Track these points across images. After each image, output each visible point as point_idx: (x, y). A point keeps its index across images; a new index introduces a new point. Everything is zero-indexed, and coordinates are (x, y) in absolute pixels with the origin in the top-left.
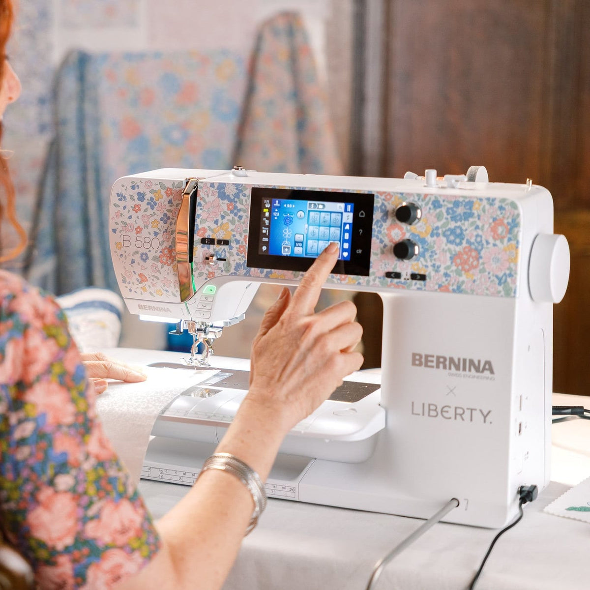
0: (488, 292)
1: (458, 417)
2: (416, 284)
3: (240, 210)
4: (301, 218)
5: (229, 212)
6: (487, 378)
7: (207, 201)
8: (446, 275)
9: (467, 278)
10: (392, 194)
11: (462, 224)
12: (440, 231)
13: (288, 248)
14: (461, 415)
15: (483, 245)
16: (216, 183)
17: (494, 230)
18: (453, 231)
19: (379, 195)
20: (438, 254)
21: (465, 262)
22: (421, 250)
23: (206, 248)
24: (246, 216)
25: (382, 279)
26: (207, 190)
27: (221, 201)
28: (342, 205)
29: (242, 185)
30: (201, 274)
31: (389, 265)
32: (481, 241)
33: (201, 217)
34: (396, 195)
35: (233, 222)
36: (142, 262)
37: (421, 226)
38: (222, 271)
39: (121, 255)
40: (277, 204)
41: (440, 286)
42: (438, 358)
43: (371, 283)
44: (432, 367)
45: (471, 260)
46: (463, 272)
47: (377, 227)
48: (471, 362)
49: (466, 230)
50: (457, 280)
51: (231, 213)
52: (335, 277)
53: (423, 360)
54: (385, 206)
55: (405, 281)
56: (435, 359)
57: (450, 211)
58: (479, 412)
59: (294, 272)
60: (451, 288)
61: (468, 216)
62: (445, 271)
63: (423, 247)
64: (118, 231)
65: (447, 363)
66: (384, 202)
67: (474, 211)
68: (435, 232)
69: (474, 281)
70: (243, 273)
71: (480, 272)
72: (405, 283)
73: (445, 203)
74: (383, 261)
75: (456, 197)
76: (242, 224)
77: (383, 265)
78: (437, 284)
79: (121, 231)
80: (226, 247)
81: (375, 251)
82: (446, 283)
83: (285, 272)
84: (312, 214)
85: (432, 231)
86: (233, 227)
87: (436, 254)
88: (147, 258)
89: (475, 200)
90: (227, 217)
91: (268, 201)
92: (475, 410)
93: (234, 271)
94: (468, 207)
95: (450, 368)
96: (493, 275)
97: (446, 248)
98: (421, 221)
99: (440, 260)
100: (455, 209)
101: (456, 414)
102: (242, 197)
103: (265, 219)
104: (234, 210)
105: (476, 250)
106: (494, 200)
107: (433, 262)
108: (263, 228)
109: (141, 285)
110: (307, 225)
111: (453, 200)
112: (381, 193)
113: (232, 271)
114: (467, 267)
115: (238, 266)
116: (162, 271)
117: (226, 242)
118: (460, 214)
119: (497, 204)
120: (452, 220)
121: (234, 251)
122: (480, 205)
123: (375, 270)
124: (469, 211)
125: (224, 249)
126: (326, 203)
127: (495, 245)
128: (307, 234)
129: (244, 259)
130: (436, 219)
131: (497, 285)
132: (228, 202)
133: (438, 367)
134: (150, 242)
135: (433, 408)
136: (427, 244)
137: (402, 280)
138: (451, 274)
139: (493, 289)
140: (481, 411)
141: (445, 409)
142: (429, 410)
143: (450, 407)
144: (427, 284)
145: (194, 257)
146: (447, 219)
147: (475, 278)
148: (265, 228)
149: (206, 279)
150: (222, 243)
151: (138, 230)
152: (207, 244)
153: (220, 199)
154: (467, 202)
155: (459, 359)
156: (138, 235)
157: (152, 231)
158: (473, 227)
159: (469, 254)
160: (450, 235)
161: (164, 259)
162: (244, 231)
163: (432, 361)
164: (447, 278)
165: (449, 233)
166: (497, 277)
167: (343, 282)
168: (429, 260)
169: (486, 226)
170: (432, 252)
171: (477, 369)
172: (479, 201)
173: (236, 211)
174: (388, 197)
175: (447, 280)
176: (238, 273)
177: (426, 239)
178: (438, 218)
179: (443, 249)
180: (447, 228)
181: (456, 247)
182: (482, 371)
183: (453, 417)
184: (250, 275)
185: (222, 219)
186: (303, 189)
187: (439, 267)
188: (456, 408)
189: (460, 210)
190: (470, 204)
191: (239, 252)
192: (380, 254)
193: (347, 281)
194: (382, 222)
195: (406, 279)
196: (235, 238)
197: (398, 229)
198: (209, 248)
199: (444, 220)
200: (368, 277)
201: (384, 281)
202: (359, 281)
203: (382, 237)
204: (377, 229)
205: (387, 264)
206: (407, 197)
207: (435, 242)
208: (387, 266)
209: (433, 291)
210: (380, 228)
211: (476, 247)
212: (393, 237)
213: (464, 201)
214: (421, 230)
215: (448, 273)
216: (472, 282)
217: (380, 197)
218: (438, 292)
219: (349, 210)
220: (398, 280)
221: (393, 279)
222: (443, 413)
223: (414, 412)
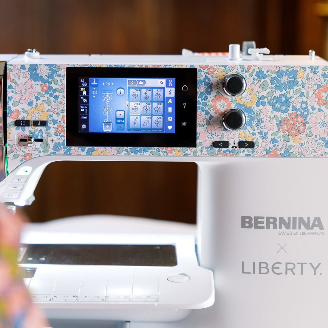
0: (316, 154)
1: (289, 271)
2: (244, 151)
3: (55, 91)
4: (120, 95)
5: (44, 93)
6: (317, 233)
7: (18, 83)
8: (273, 141)
9: (294, 142)
10: (215, 67)
11: (287, 92)
12: (265, 100)
13: (109, 125)
14: (291, 270)
15: (308, 110)
16: (27, 64)
17: (318, 96)
18: (278, 100)
19: (201, 69)
20: (265, 121)
21: (292, 128)
22: (248, 119)
23: (20, 130)
24: (62, 96)
25: (209, 149)
26: (17, 72)
27: (34, 83)
28: (164, 80)
29: (56, 65)
30: (16, 157)
32: (307, 107)
33: (14, 99)
34: (219, 67)
35: (48, 103)
37: (246, 97)
38: (40, 152)
40: (94, 83)
41: (268, 152)
42: (268, 219)
43: (199, 153)
44: (263, 228)
45: (298, 125)
46: (290, 137)
47: (202, 100)
48: (301, 219)
49: (291, 97)
50: (285, 145)
51: (45, 94)
52: (161, 150)
53: (253, 222)
54: (209, 80)
55: (233, 149)
56: (264, 220)
57: (275, 80)
59: (118, 148)
60: (279, 153)
61: (292, 84)
62: (273, 137)
63: (249, 116)
65: (278, 223)
66: (207, 75)
67: (299, 79)
68: (261, 101)
69: (302, 145)
70: (63, 153)
71: (307, 136)
72: (232, 152)
73: (269, 73)
74: (210, 132)
75: (279, 67)
76: (58, 104)
77: (210, 136)
78: (265, 150)
80: (43, 128)
81: (201, 123)
82: (274, 148)
83: (108, 148)
84: (132, 90)
85: (258, 100)
86: (49, 107)
87: (263, 122)
89: (298, 69)
90: (42, 99)
91: (84, 80)
92: (306, 263)
93: (53, 151)
94: (292, 76)
95: (280, 228)
96: (320, 138)
97: (272, 116)
98: (246, 92)
99: (267, 128)
100: (279, 79)
101: (287, 269)
102: (56, 77)
103: (82, 98)
104: (49, 91)
105: (302, 116)
106: (317, 68)
107: (260, 129)
108: (81, 107)
110: (127, 102)
111: (277, 70)
112: (204, 67)
113: (51, 150)
114: (294, 132)
115: (57, 146)
117: (44, 123)
118: (284, 83)
119: (320, 72)
120: (277, 89)
121: (52, 131)
122: (303, 74)
123: (202, 141)
124: (293, 80)
125: (41, 129)
126: (147, 80)
127: (320, 110)
128: (128, 110)
129: (63, 138)
130: (261, 89)
131: (324, 147)
132: (41, 83)
135: (265, 265)
136: (253, 113)
137: (230, 148)
138: (279, 140)
139: (320, 151)
140: (311, 264)
141: (276, 266)
142: (260, 267)
143: (281, 263)
144: (255, 151)
145: (8, 140)
146: (271, 88)
147: (302, 142)
148: (83, 107)
149: (22, 160)
150: (39, 124)
152: (23, 126)
153: (32, 80)
154: (291, 71)
155: (289, 218)
158: (298, 95)
159: (295, 120)
160: (276, 103)
162: (61, 110)
163: (263, 223)
164: (274, 144)
165: (275, 101)
166: (323, 139)
167: (169, 154)
169: (311, 93)
170: (258, 120)
171: (307, 226)
172: (302, 69)
173: (51, 92)
174: (211, 70)
175: (274, 146)
176: (57, 153)
177: (252, 108)
178: (263, 88)
179: (270, 117)
180: (272, 97)
181: (281, 114)
182: (312, 228)
183: (284, 272)
184: (70, 154)
185: (36, 101)
186: (122, 67)
187: (266, 134)
188: (287, 264)
189: (284, 79)
190: (293, 73)
191: (57, 132)
192: (206, 125)
193: (174, 153)
194: (206, 95)
195: (234, 147)
196: (52, 118)
197: (223, 101)
198: (24, 130)
199: (269, 90)
200: (195, 148)
201: (212, 151)
202: (186, 152)
203: (207, 109)
204: (202, 101)
205: (214, 134)
206: (230, 69)
207: (261, 111)
208: (213, 136)
209: (261, 157)
210: (205, 101)
211: (302, 112)
212: (219, 108)
213: (288, 70)
214: (246, 100)
215: (276, 138)
216: (299, 146)
217: (203, 70)
218: (267, 157)
219: (170, 84)
220: (226, 149)
221: (220, 148)
222: (274, 269)
223: (245, 271)
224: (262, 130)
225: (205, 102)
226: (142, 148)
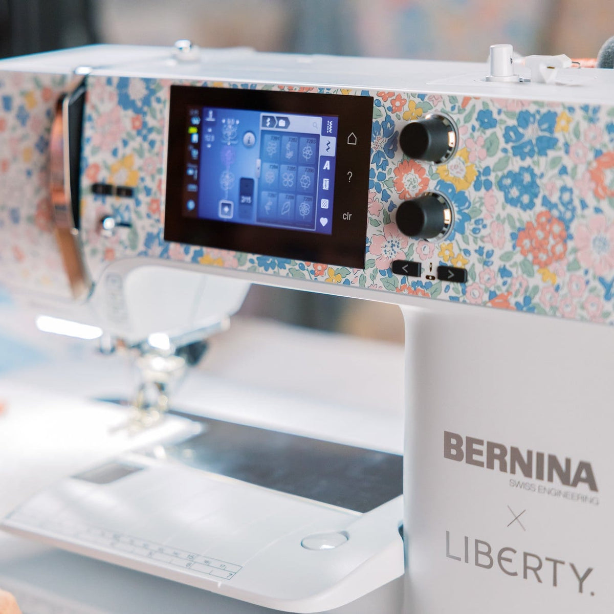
0: (584, 313)
1: (530, 573)
2: (448, 287)
3: (151, 130)
4: (249, 146)
5: (134, 133)
6: (584, 499)
7: (101, 111)
8: (504, 272)
9: (544, 280)
10: (404, 97)
11: (534, 162)
12: (492, 178)
13: (229, 205)
14: (535, 570)
15: (574, 210)
16: (115, 77)
17: (596, 177)
18: (516, 178)
19: (380, 99)
20: (488, 227)
21: (540, 246)
22: (457, 217)
23: (99, 202)
24: (162, 140)
25: (387, 275)
26: (101, 90)
27: (122, 113)
28: (318, 120)
29: (155, 80)
30: (95, 251)
31: (398, 247)
32: (571, 201)
33: (92, 142)
34: (412, 98)
35: (140, 152)
36: (12, 225)
37: (456, 167)
38: (126, 248)
40: (210, 118)
41: (493, 295)
42: (491, 446)
43: (369, 282)
44: (480, 464)
45: (552, 241)
46: (536, 268)
47: (378, 167)
48: (553, 460)
49: (542, 175)
50: (524, 285)
51: (137, 135)
52: (306, 267)
53: (464, 448)
54: (392, 124)
55: (428, 281)
56: (484, 448)
57: (512, 134)
58: (570, 568)
59: (238, 254)
60: (512, 301)
61: (546, 144)
62: (502, 263)
63: (460, 212)
65: (508, 458)
66: (389, 113)
67: (558, 135)
68: (483, 178)
69: (557, 289)
71: (569, 270)
72: (427, 286)
73: (503, 116)
74: (389, 239)
75: (522, 103)
76: (154, 157)
77: (389, 248)
78: (486, 290)
80: (130, 202)
81: (374, 217)
82: (504, 288)
83: (225, 253)
85: (478, 177)
86: (141, 162)
87: (485, 226)
89: (559, 110)
90: (131, 144)
91: (196, 112)
92: (563, 563)
93: (144, 248)
94: (545, 126)
95: (513, 471)
96: (594, 277)
97: (503, 214)
98: (456, 155)
99: (492, 241)
100: (521, 130)
101: (526, 568)
104: (143, 130)
106: (596, 110)
107: (480, 243)
108: (189, 165)
110: (259, 161)
111: (518, 111)
112: (385, 96)
113: (141, 247)
114: (543, 257)
115: (150, 238)
117: (130, 192)
118: (530, 142)
119: (603, 119)
120: (515, 155)
121: (143, 209)
122: (568, 122)
123: (375, 257)
124: (547, 134)
125: (127, 204)
126: (291, 117)
127: (598, 210)
128: (259, 179)
129: (159, 225)
130: (484, 150)
131: (602, 300)
132: (133, 114)
133: (491, 466)
135: (485, 549)
136: (467, 204)
137: (423, 279)
138: (513, 270)
139: (595, 308)
140: (573, 566)
141: (506, 554)
142: (477, 552)
143: (514, 551)
144: (468, 289)
146: (505, 150)
147: (559, 281)
148: (192, 166)
149: (103, 260)
150: (124, 194)
151: (6, 166)
152: (102, 194)
153: (121, 107)
154: (545, 115)
155: (530, 453)
157: (24, 168)
158: (556, 171)
159: (548, 228)
160: (511, 186)
161: (43, 220)
162: (159, 170)
163: (480, 453)
164: (505, 279)
165: (508, 182)
166: (602, 280)
167: (320, 278)
168: (471, 239)
169: (582, 169)
170: (477, 222)
171: (565, 479)
172: (567, 111)
174: (398, 104)
175: (505, 283)
176: (151, 253)
177: (467, 194)
178: (488, 150)
179: (498, 216)
180: (506, 172)
181: (521, 211)
182: (575, 484)
183: (520, 571)
185: (124, 147)
186: (253, 89)
187: (490, 254)
188: (526, 555)
189: (531, 133)
190: (549, 119)
191: (151, 213)
192: (382, 222)
193: (327, 276)
194: (386, 157)
195: (430, 278)
196: (144, 184)
197: (415, 173)
198: (104, 202)
199: (500, 154)
200: (362, 270)
201: (391, 280)
202: (348, 277)
203: (386, 187)
204: (378, 171)
205: (396, 244)
206: (431, 103)
207: (483, 201)
208: (395, 248)
209: (479, 305)
210: (383, 169)
211: (560, 212)
212: (406, 187)
213: (538, 112)
214: (456, 175)
215: (508, 267)
216: (552, 289)
217: (383, 103)
218: (489, 307)
219: (329, 130)
220: (415, 279)
221: (406, 277)
222: (503, 562)
223: (451, 553)
224: (482, 244)
225: (384, 172)
226: (277, 260)
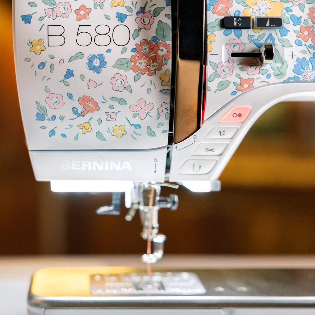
23: (232, 36)
30: (223, 86)
36: (90, 74)
38: (268, 76)
39: (42, 65)
64: (35, 19)
70: (313, 78)
79: (41, 19)
80: (275, 32)
88: (103, 63)
109: (81, 120)
115: (301, 64)
116: (135, 86)
121: (291, 37)
134: (110, 34)
145: (209, 54)
149: (234, 93)
151: (82, 13)
156: (83, 22)
157: (112, 13)
161: (141, 63)
176: (301, 78)
191: (301, 39)
196: (291, 13)
198: (239, 36)
